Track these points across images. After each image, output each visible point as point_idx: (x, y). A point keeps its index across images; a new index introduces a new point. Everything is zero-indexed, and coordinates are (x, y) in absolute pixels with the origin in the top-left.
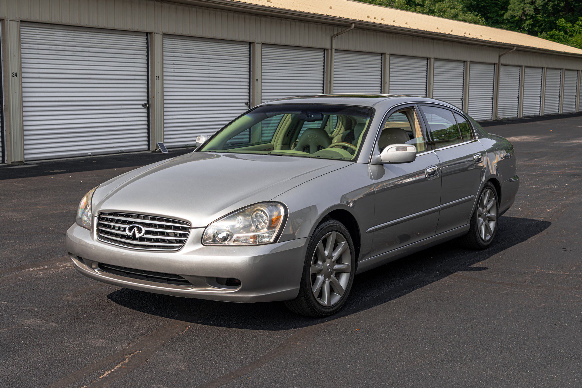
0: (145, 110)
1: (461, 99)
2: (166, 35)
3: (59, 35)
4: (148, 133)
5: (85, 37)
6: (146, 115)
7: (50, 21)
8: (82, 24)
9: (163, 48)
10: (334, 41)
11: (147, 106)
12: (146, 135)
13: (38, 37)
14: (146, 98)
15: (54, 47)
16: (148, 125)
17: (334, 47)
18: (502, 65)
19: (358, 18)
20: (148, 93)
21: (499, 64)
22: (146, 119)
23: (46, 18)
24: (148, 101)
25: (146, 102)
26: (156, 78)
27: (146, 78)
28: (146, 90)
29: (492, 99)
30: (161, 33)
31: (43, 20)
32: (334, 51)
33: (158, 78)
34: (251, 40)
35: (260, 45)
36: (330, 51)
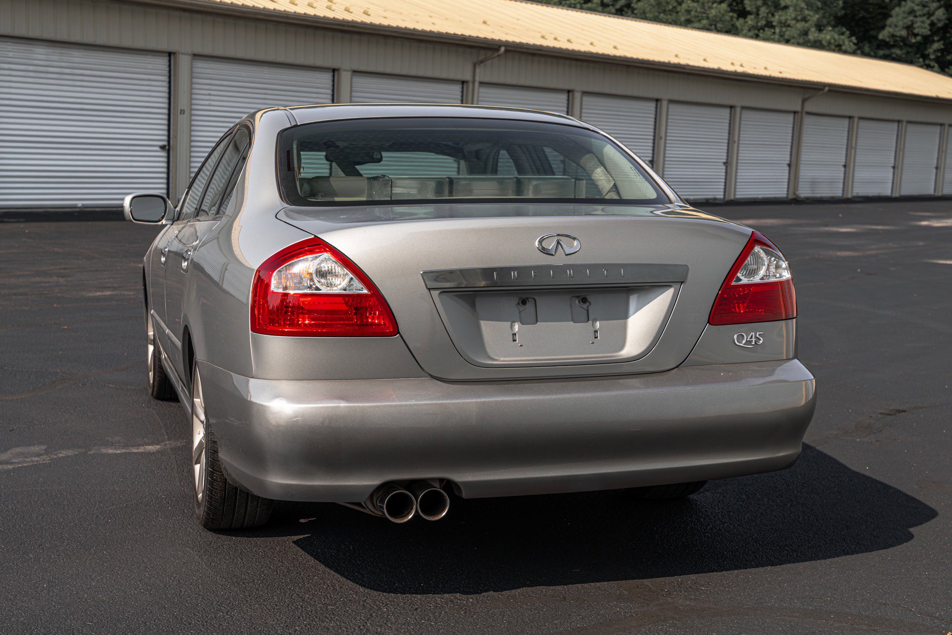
0: (164, 154)
1: (725, 163)
2: (196, 56)
3: (40, 53)
4: (168, 184)
5: (77, 56)
6: (165, 159)
7: (12, 34)
8: (73, 39)
9: (192, 73)
10: (478, 71)
11: (167, 148)
12: (165, 186)
13: (11, 54)
14: (165, 138)
15: (31, 68)
16: (168, 173)
17: (477, 79)
18: (808, 113)
19: (511, 39)
20: (169, 130)
21: (802, 113)
22: (165, 165)
23: (21, 32)
24: (169, 141)
25: (165, 143)
26: (179, 112)
27: (166, 111)
28: (166, 127)
29: (789, 165)
30: (190, 52)
31: (17, 33)
32: (477, 84)
33: (183, 112)
34: (335, 66)
35: (349, 74)
36: (471, 85)
